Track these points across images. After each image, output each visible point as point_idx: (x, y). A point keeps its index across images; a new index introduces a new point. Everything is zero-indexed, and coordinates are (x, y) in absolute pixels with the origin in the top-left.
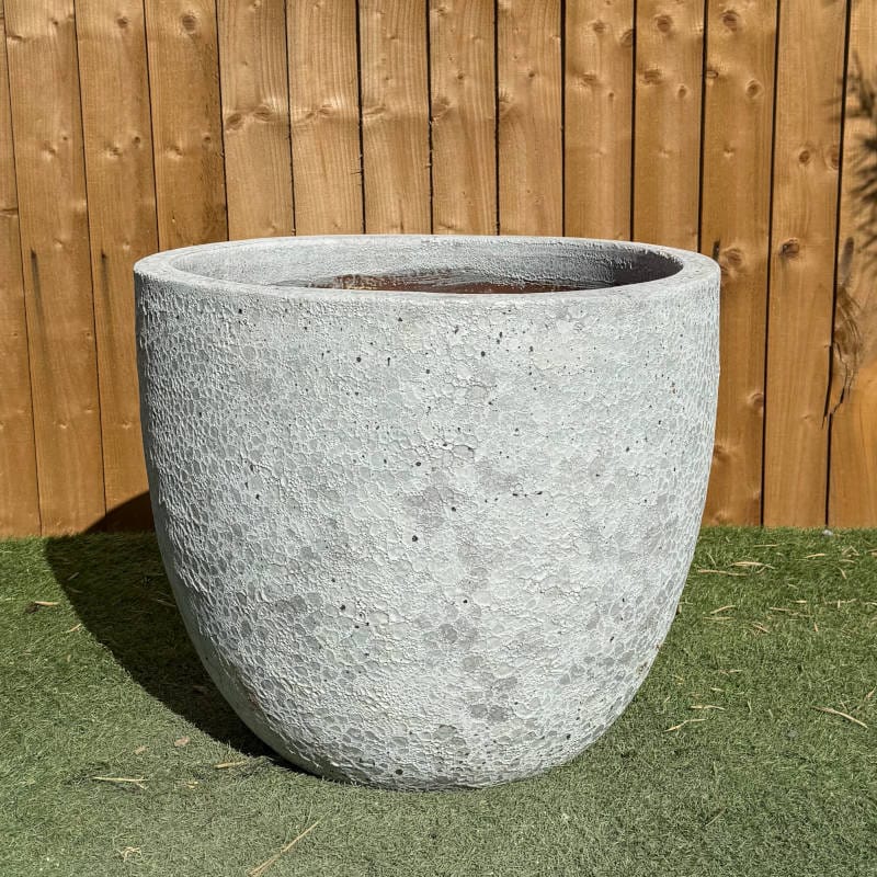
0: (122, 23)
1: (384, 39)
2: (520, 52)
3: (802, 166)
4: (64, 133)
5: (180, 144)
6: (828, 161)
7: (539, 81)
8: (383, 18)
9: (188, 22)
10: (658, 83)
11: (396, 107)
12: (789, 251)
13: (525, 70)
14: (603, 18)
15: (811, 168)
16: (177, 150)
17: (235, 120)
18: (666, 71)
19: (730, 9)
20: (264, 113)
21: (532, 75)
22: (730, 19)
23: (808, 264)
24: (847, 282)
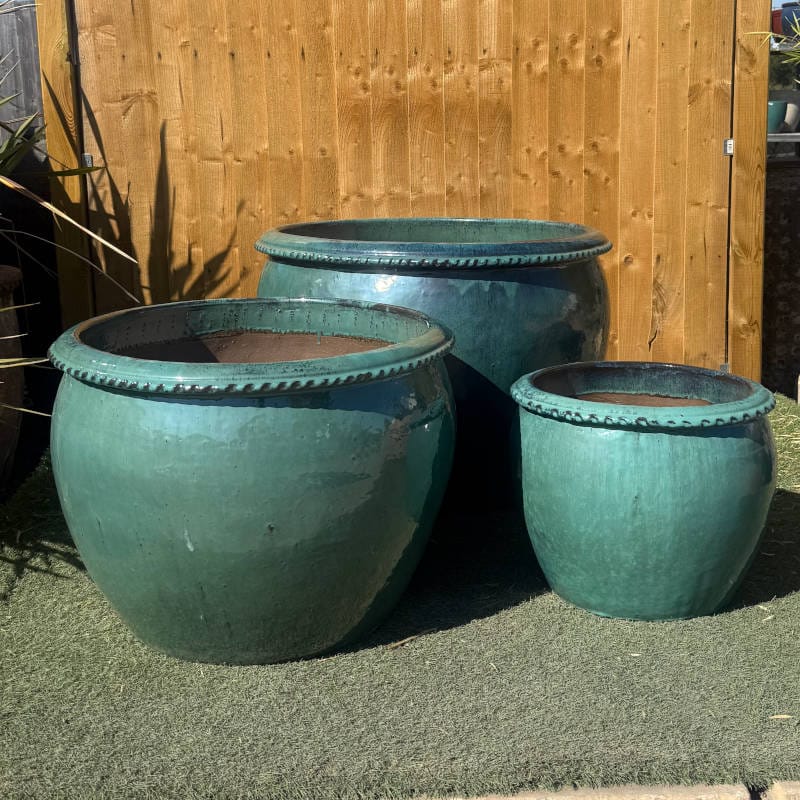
0: (291, 152)
1: (421, 157)
2: (490, 162)
3: (633, 218)
5: (318, 211)
6: (646, 216)
7: (499, 178)
8: (421, 148)
9: (323, 151)
10: (559, 178)
11: (427, 191)
12: (628, 261)
13: (491, 171)
14: (531, 146)
15: (637, 219)
16: (316, 214)
17: (346, 199)
18: (563, 173)
19: (595, 140)
20: (361, 195)
21: (495, 174)
22: (595, 145)
23: (636, 266)
24: (657, 277)
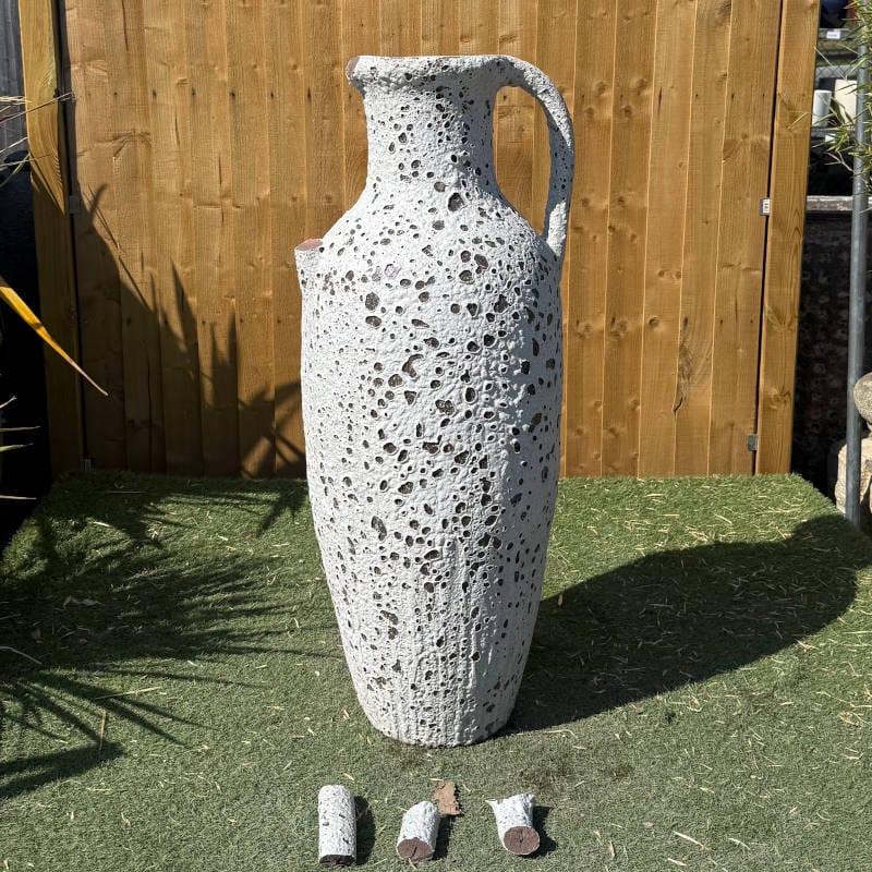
0: (294, 199)
3: (661, 279)
4: (260, 256)
6: (674, 276)
9: (329, 199)
10: (582, 233)
12: (652, 323)
15: (664, 279)
18: (586, 228)
19: (621, 194)
22: (621, 200)
23: (661, 329)
24: (684, 341)
